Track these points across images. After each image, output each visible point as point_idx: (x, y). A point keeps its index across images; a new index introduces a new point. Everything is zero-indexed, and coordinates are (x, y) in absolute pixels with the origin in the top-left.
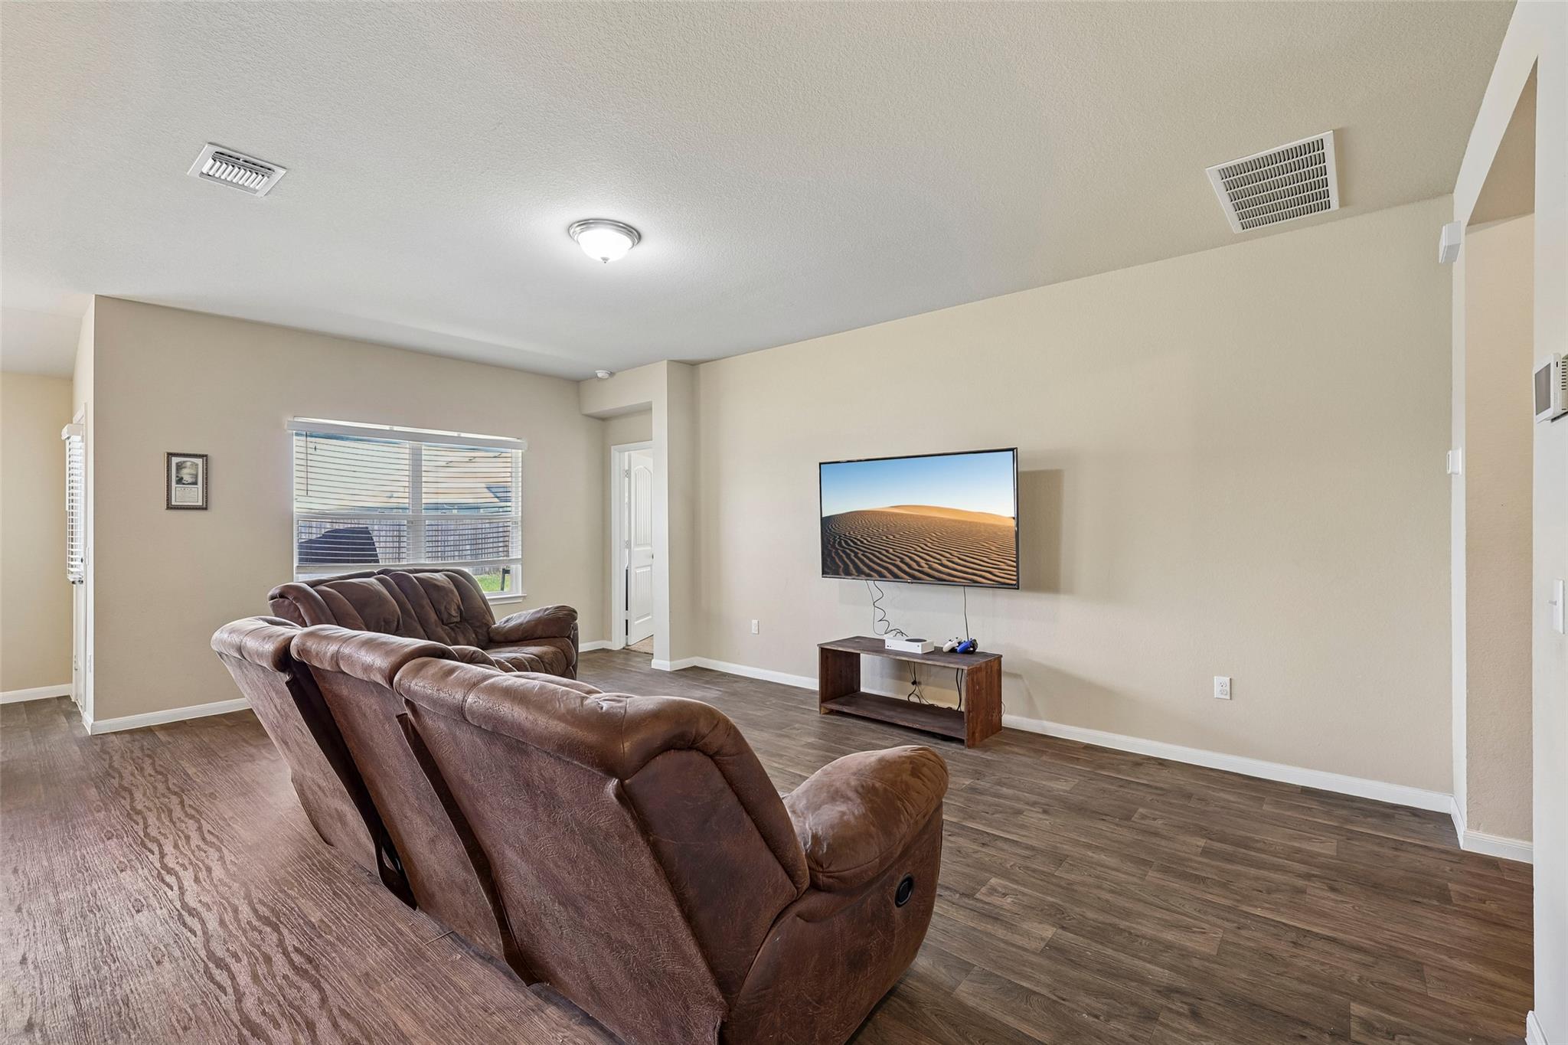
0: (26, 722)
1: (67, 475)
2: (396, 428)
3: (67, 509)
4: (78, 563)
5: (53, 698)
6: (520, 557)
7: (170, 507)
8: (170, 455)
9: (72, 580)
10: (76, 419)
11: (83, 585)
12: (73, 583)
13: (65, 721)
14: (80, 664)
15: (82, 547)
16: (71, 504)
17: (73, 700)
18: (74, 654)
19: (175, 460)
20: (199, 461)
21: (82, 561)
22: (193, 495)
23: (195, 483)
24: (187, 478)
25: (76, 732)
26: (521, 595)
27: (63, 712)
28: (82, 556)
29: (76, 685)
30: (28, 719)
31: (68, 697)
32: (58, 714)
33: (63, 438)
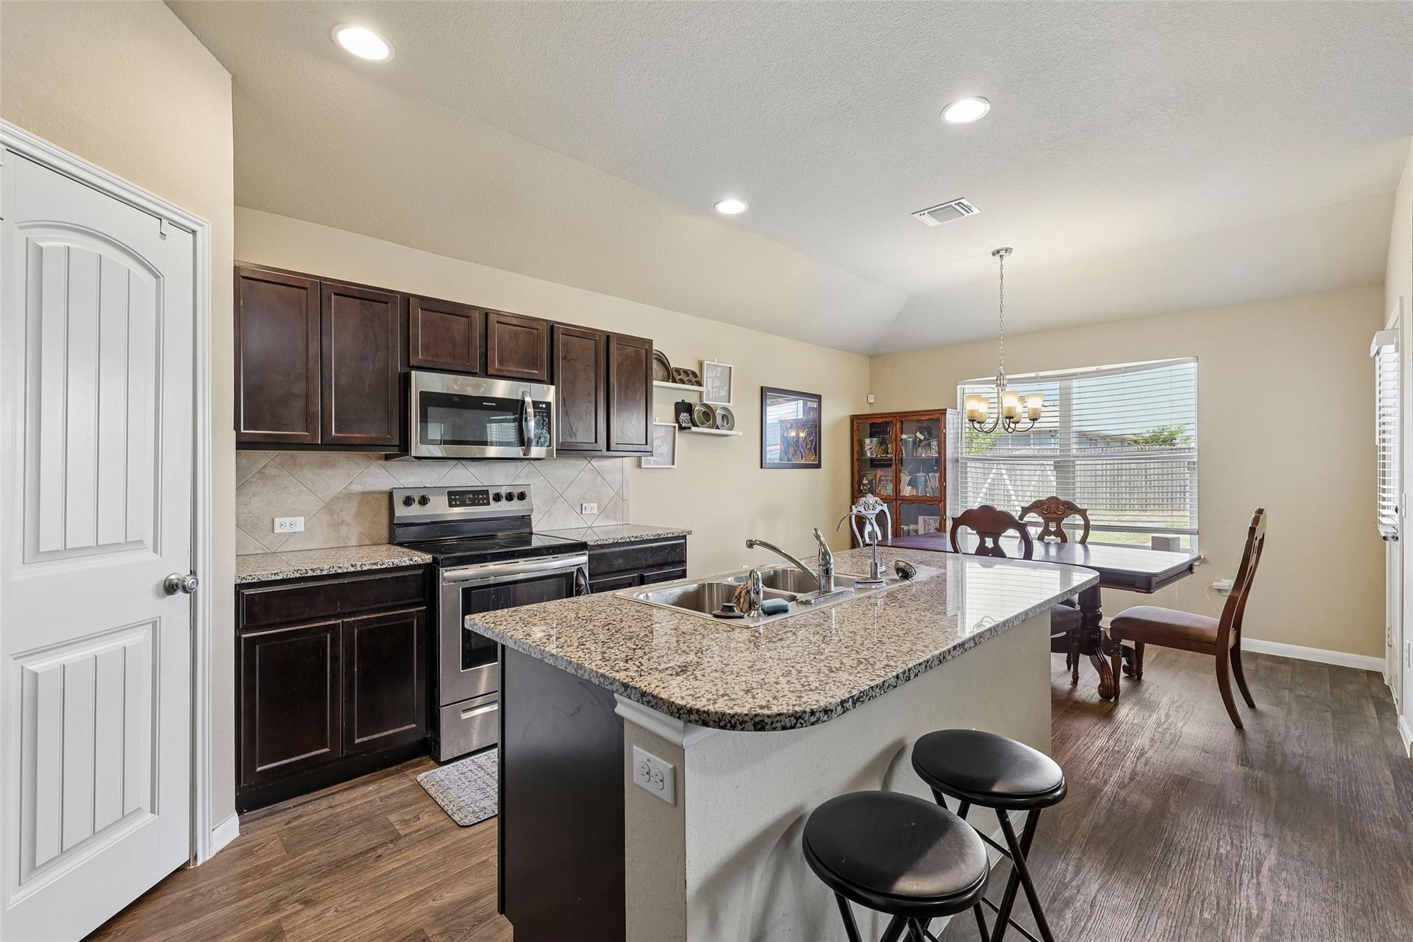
0: (1329, 697)
1: (1377, 416)
3: (1377, 443)
4: (1392, 512)
5: (1362, 671)
9: (1383, 535)
10: (1389, 325)
11: (1398, 543)
12: (1385, 538)
13: (1375, 716)
14: (1394, 640)
15: (1397, 492)
16: (1383, 436)
17: (1386, 683)
18: (1387, 626)
21: (1396, 510)
25: (1389, 742)
27: (1373, 697)
28: (1397, 504)
29: (1390, 659)
30: (1332, 693)
31: (1379, 675)
32: (1366, 698)
33: (1372, 354)
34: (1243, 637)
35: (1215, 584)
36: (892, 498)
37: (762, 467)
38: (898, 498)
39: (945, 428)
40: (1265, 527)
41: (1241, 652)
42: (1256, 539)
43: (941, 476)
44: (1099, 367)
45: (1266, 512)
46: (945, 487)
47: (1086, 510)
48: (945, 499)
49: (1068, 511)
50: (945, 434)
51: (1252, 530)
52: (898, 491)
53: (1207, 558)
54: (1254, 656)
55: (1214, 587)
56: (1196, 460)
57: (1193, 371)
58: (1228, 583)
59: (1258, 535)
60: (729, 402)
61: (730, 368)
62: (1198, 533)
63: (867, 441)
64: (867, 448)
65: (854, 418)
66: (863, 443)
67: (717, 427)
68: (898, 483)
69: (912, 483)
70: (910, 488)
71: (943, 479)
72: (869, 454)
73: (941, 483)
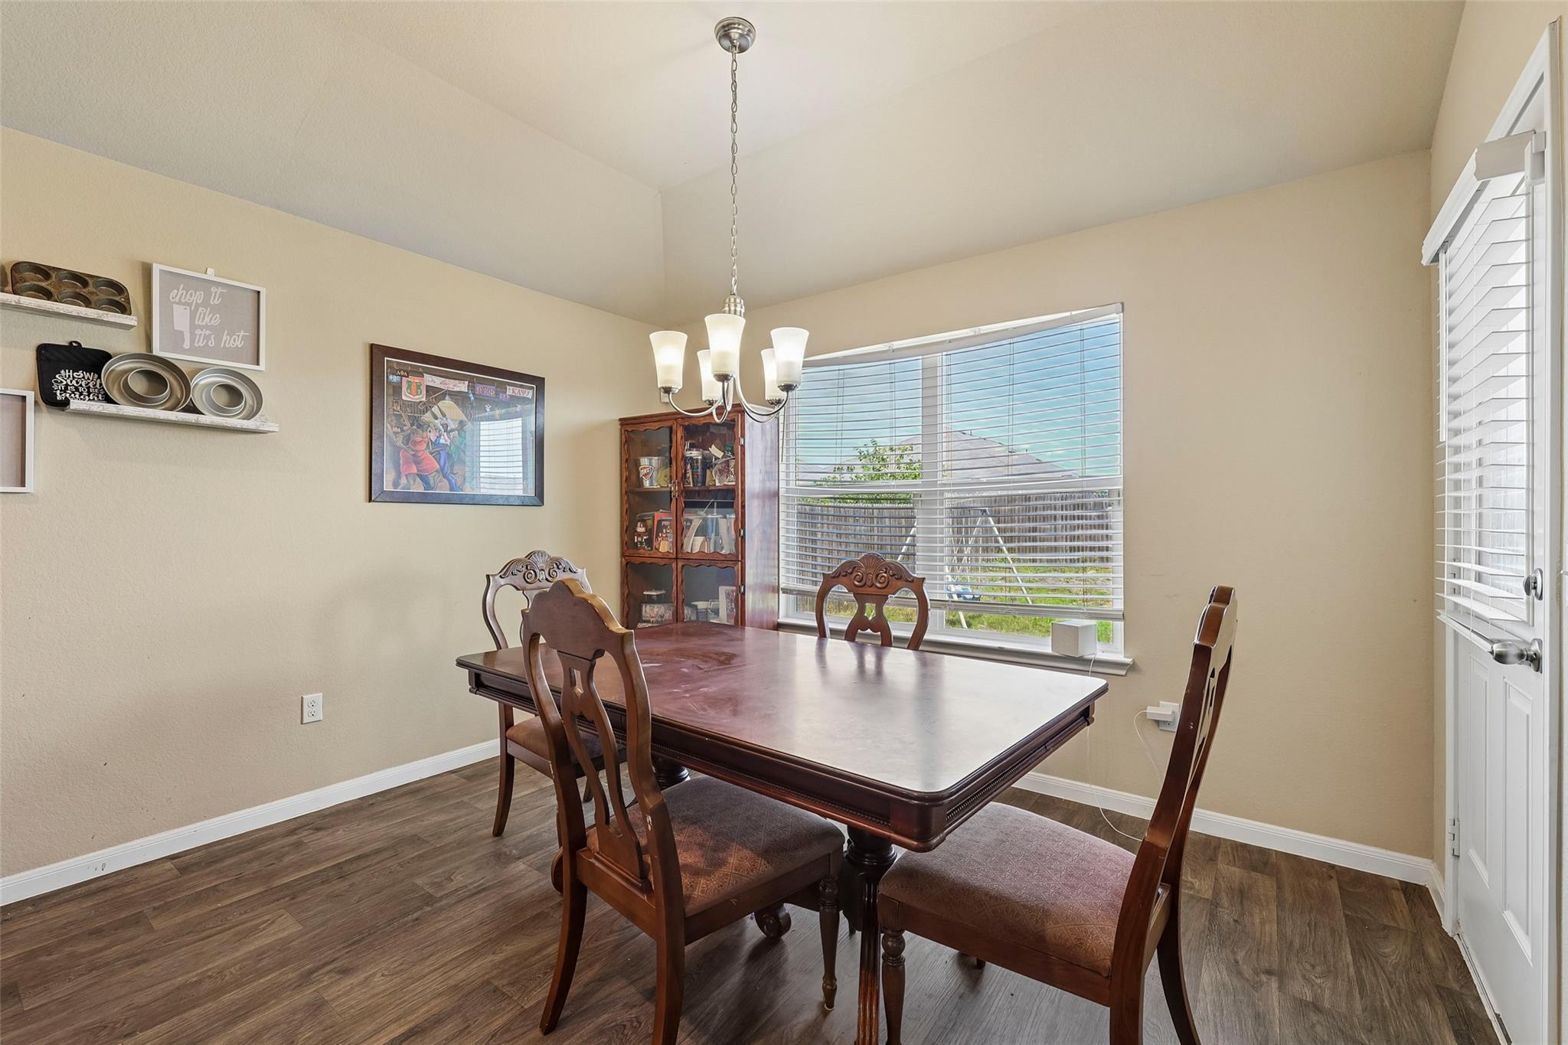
0: (1358, 1003)
27: (1440, 991)
30: (1362, 985)
32: (1429, 999)
33: (1425, 262)
34: (1197, 807)
35: (1150, 710)
36: (671, 556)
37: (370, 500)
38: (679, 556)
39: (743, 436)
40: (1232, 632)
41: (1189, 836)
42: (1213, 675)
43: (736, 519)
44: (977, 329)
45: (1237, 596)
46: (743, 538)
47: (924, 579)
48: (743, 557)
49: (893, 581)
50: (743, 446)
51: (1202, 654)
52: (679, 546)
53: (1137, 662)
54: (1213, 846)
55: (1148, 717)
56: (1121, 487)
57: (1119, 327)
58: (1171, 709)
59: (1216, 663)
60: (258, 364)
61: (259, 292)
62: (1124, 618)
63: (644, 461)
64: (643, 472)
65: (624, 422)
66: (637, 464)
67: (192, 409)
68: (680, 532)
69: (702, 531)
70: (700, 539)
71: (741, 525)
72: (647, 484)
73: (737, 531)
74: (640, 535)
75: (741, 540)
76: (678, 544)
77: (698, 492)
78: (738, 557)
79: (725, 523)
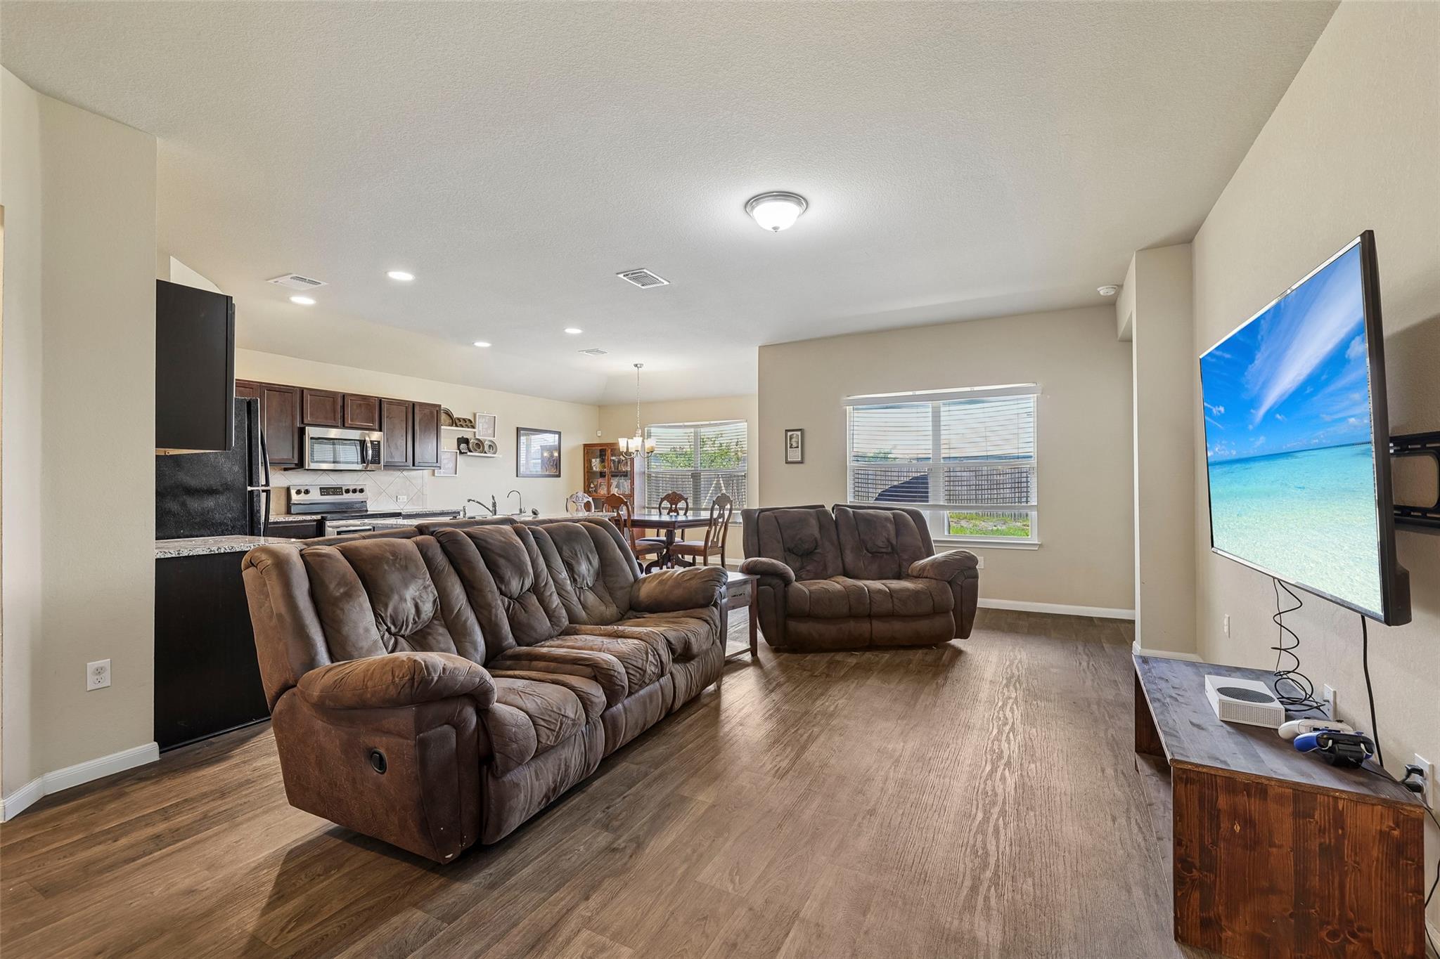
2: (918, 393)
6: (1036, 504)
7: (787, 462)
8: (787, 431)
19: (789, 434)
20: (799, 433)
22: (795, 455)
23: (798, 447)
24: (794, 445)
26: (1036, 542)
36: (606, 495)
37: (516, 477)
43: (630, 481)
46: (634, 488)
48: (634, 495)
60: (495, 438)
61: (495, 417)
63: (593, 460)
64: (593, 465)
65: (585, 446)
66: (591, 462)
67: (485, 453)
68: (609, 486)
69: (617, 486)
70: (617, 489)
71: (632, 483)
72: (594, 469)
73: (631, 486)
74: (592, 488)
75: (632, 489)
76: (609, 491)
77: (616, 472)
78: (631, 495)
79: (626, 484)
